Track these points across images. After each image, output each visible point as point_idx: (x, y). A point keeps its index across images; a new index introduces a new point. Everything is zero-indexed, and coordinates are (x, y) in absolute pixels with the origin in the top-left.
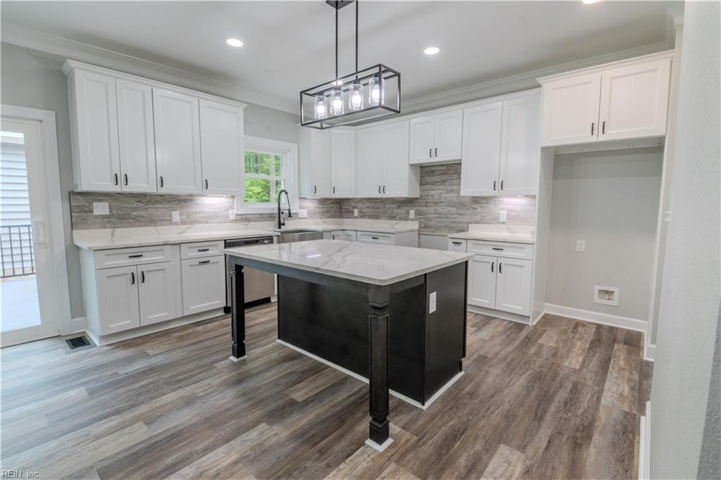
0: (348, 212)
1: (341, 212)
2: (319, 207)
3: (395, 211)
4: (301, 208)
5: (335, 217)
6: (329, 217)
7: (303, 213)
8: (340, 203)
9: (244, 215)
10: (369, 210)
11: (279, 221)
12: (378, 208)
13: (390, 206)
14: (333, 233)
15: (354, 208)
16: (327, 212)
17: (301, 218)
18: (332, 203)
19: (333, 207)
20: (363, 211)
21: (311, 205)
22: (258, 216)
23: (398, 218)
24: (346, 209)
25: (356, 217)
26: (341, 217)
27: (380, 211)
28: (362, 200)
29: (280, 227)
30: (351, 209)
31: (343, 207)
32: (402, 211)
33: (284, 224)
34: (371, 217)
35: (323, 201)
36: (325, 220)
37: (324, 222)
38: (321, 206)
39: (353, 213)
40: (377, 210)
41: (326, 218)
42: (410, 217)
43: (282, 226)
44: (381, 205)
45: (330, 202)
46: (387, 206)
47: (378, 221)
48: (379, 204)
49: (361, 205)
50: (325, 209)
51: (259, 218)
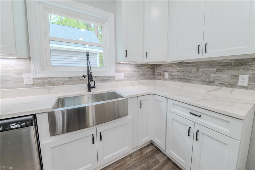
0: (160, 75)
1: (154, 75)
2: (136, 71)
3: (213, 75)
4: (117, 71)
5: (149, 78)
6: (145, 79)
7: (120, 76)
8: (154, 68)
9: (47, 78)
10: (179, 74)
11: (89, 85)
12: (190, 72)
13: (207, 69)
14: (140, 99)
15: (165, 72)
16: (142, 75)
17: (118, 80)
18: (147, 68)
19: (147, 71)
20: (174, 74)
21: (129, 69)
22: (66, 79)
23: (217, 83)
24: (158, 72)
25: (167, 80)
26: (154, 78)
27: (191, 75)
28: (172, 65)
29: (89, 90)
30: (162, 72)
31: (156, 71)
32: (225, 75)
33: (94, 87)
34: (181, 80)
35: (140, 66)
36: (141, 81)
37: (140, 83)
38: (137, 70)
39: (164, 76)
40: (188, 74)
41: (142, 79)
42: (240, 83)
43: (92, 89)
44: (194, 69)
45: (146, 67)
46: (201, 70)
47: (188, 84)
48: (190, 68)
49: (171, 70)
50: (141, 73)
51: (69, 81)
